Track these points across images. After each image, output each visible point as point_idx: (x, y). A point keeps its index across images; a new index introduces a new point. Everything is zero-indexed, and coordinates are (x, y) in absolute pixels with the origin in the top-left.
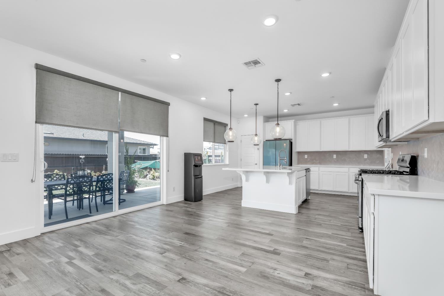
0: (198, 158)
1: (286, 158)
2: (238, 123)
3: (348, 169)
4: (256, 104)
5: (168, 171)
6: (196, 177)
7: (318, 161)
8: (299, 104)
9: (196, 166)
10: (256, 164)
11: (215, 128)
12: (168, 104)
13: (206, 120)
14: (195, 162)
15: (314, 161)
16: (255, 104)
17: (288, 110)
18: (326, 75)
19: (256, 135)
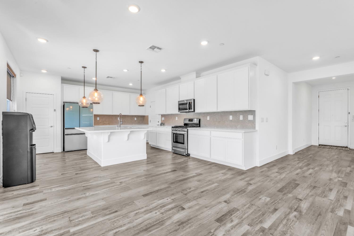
15: (105, 122)
16: (83, 67)
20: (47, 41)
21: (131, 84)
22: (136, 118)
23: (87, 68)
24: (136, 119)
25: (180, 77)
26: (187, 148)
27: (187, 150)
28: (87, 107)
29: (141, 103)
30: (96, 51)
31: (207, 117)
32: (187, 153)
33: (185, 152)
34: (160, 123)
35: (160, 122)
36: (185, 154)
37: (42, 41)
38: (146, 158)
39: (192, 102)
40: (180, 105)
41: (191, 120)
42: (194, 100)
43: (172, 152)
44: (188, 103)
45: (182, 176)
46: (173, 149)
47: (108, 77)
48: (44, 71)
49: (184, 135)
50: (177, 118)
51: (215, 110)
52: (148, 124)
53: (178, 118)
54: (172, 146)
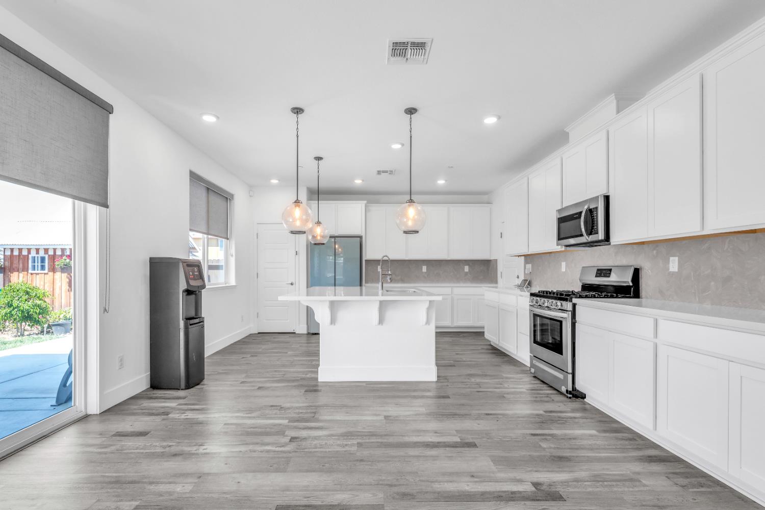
0: (193, 272)
1: (389, 272)
2: (251, 196)
3: (450, 289)
4: (319, 159)
5: (105, 310)
6: (192, 322)
7: (399, 277)
8: (391, 172)
9: (189, 292)
10: (292, 284)
11: (208, 199)
12: (106, 109)
13: (195, 177)
14: (188, 282)
17: (363, 181)
18: (490, 121)
19: (319, 223)
20: (218, 118)
21: (441, 182)
22: (468, 265)
23: (324, 159)
24: (467, 269)
25: (567, 130)
26: (570, 370)
27: (570, 376)
28: (324, 244)
29: (410, 223)
30: (298, 111)
31: (667, 262)
32: (570, 389)
33: (565, 382)
34: (519, 282)
35: (522, 278)
36: (563, 389)
37: (209, 119)
38: (434, 379)
39: (597, 208)
40: (561, 220)
41: (604, 272)
42: (607, 198)
43: (531, 373)
44: (583, 214)
45: (468, 479)
46: (532, 365)
47: (379, 172)
48: (274, 181)
49: (561, 322)
50: (564, 264)
51: (692, 228)
52: (496, 282)
53: (567, 266)
54: (531, 352)
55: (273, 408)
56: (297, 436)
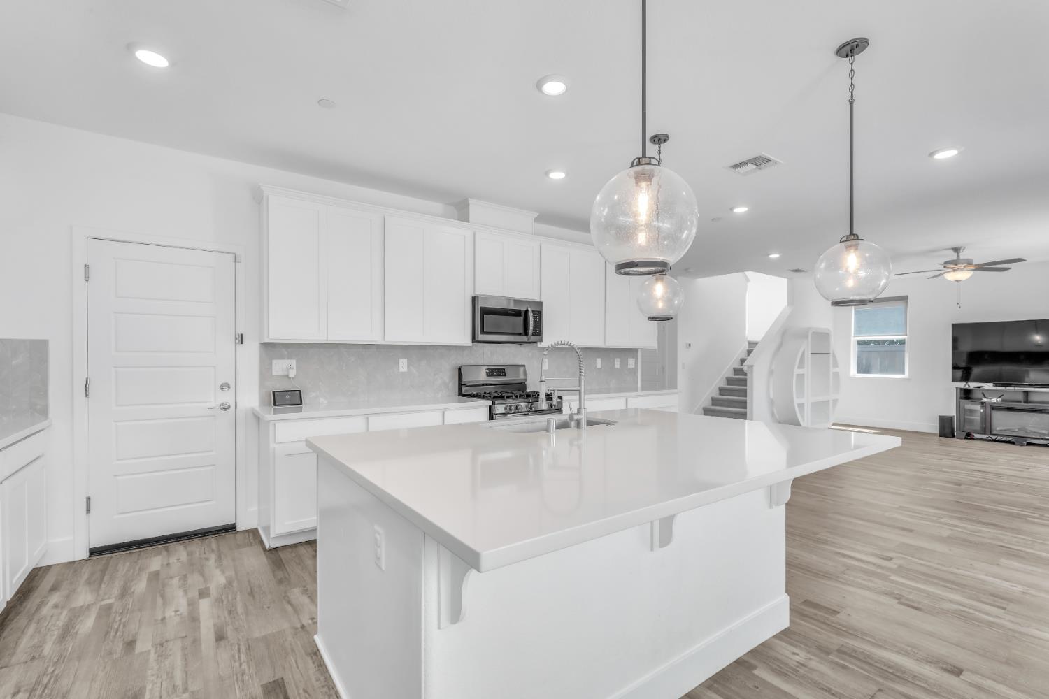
55: (915, 605)
56: (881, 560)
